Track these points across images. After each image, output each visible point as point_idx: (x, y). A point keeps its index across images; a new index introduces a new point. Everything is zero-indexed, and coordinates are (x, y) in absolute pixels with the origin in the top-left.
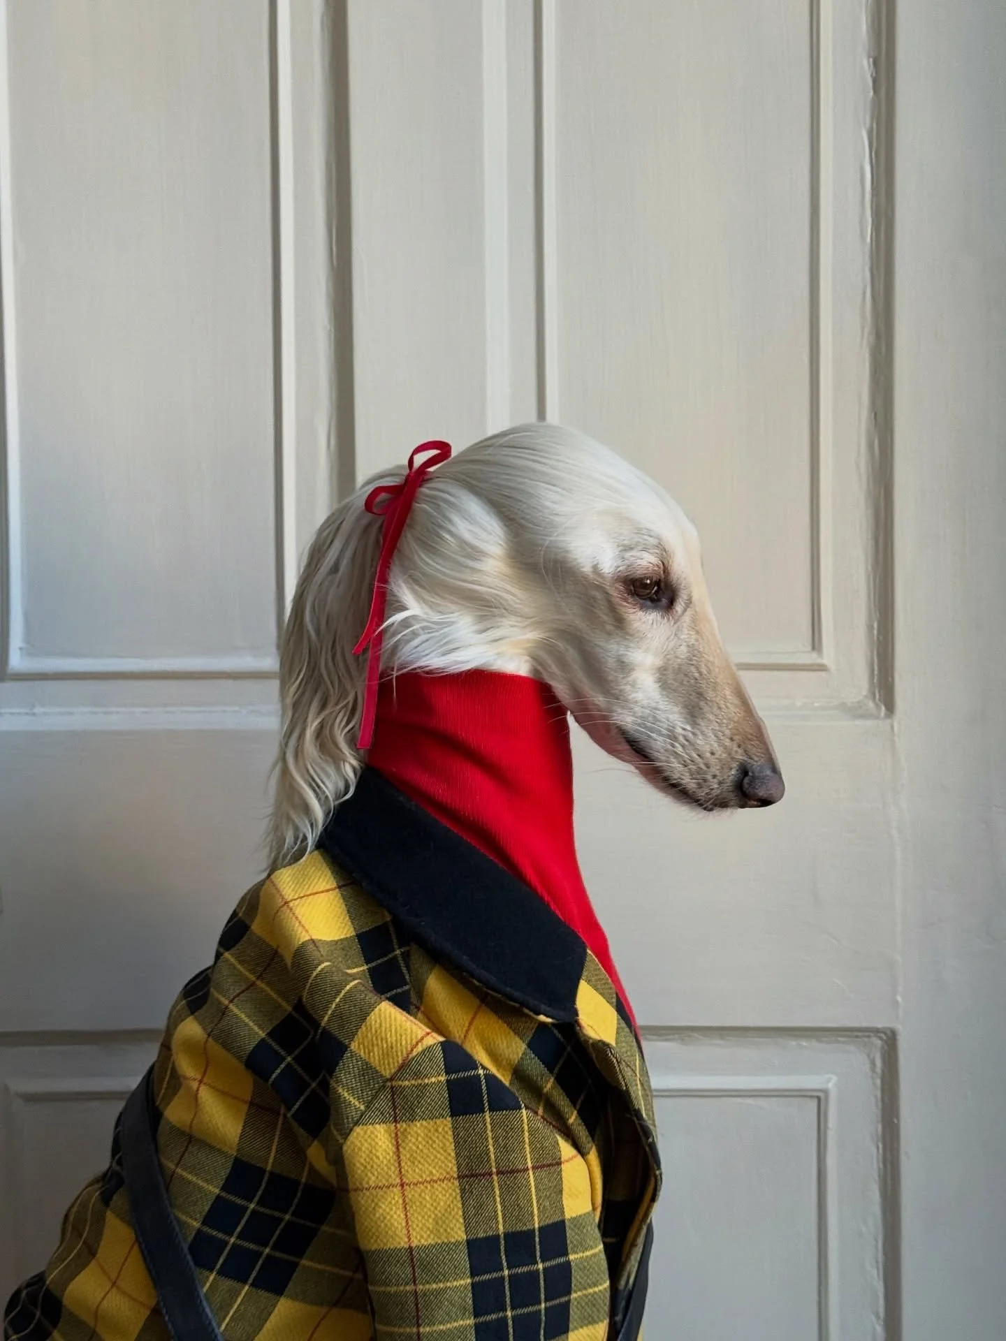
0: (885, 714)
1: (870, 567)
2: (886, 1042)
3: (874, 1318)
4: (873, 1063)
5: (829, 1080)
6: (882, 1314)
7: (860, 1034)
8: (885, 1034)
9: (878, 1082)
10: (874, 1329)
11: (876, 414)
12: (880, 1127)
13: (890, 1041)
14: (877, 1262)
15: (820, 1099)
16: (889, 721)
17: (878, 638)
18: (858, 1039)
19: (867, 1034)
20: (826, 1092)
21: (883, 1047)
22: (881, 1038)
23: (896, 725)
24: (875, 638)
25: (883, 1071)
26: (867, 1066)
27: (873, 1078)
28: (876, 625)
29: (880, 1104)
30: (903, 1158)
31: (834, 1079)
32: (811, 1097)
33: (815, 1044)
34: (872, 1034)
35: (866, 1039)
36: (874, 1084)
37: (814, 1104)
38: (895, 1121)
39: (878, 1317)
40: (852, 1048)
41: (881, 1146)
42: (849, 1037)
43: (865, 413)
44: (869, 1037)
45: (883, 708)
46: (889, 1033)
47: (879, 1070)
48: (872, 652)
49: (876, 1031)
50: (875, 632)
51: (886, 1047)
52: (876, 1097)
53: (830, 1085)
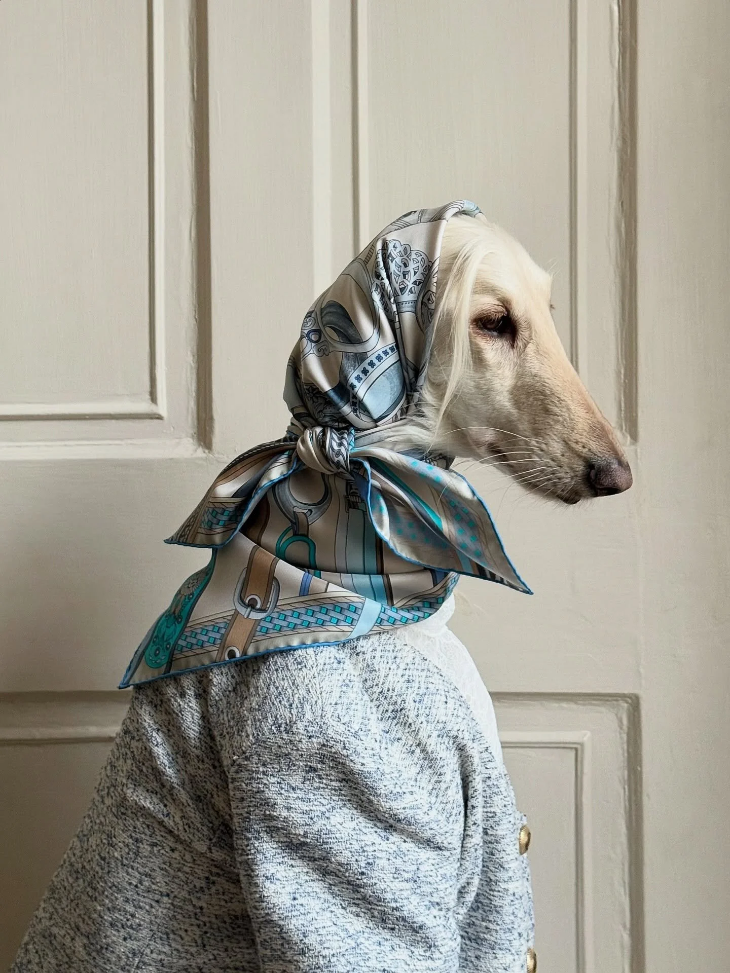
0: (631, 442)
1: (618, 326)
2: (631, 704)
3: (621, 927)
4: (621, 721)
5: (585, 735)
6: (628, 925)
7: (610, 699)
8: (630, 698)
9: (625, 737)
10: (622, 936)
11: (622, 203)
12: (626, 773)
13: (634, 703)
14: (624, 882)
15: (577, 750)
16: (633, 447)
17: (624, 381)
18: (608, 703)
19: (615, 698)
20: (582, 745)
21: (629, 710)
22: (627, 703)
23: (639, 450)
24: (622, 381)
25: (629, 728)
26: (615, 725)
27: (620, 734)
28: (623, 371)
29: (626, 755)
30: (645, 799)
31: (589, 734)
32: (571, 748)
33: (573, 706)
34: (620, 699)
35: (615, 703)
36: (621, 738)
37: (573, 753)
38: (639, 769)
39: (624, 926)
40: (603, 709)
41: (626, 787)
42: (601, 700)
43: (614, 202)
44: (617, 700)
45: (629, 438)
46: (634, 698)
47: (625, 728)
48: (619, 391)
49: (623, 697)
50: (622, 377)
51: (631, 708)
52: (623, 748)
53: (585, 739)
